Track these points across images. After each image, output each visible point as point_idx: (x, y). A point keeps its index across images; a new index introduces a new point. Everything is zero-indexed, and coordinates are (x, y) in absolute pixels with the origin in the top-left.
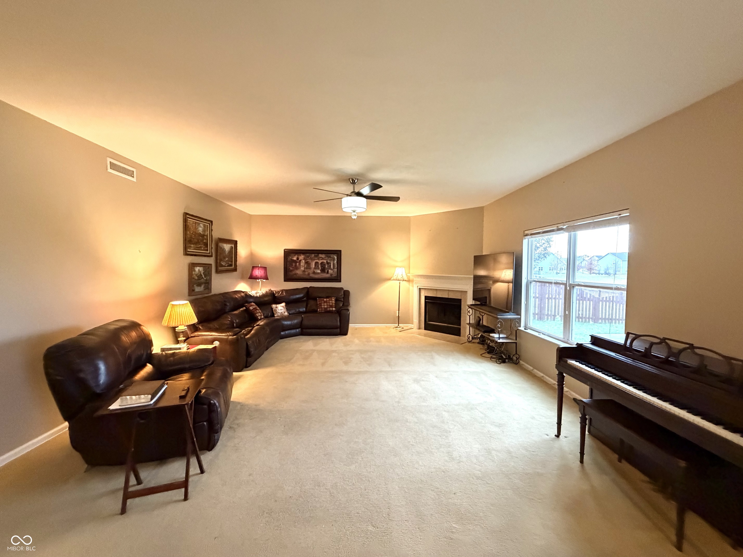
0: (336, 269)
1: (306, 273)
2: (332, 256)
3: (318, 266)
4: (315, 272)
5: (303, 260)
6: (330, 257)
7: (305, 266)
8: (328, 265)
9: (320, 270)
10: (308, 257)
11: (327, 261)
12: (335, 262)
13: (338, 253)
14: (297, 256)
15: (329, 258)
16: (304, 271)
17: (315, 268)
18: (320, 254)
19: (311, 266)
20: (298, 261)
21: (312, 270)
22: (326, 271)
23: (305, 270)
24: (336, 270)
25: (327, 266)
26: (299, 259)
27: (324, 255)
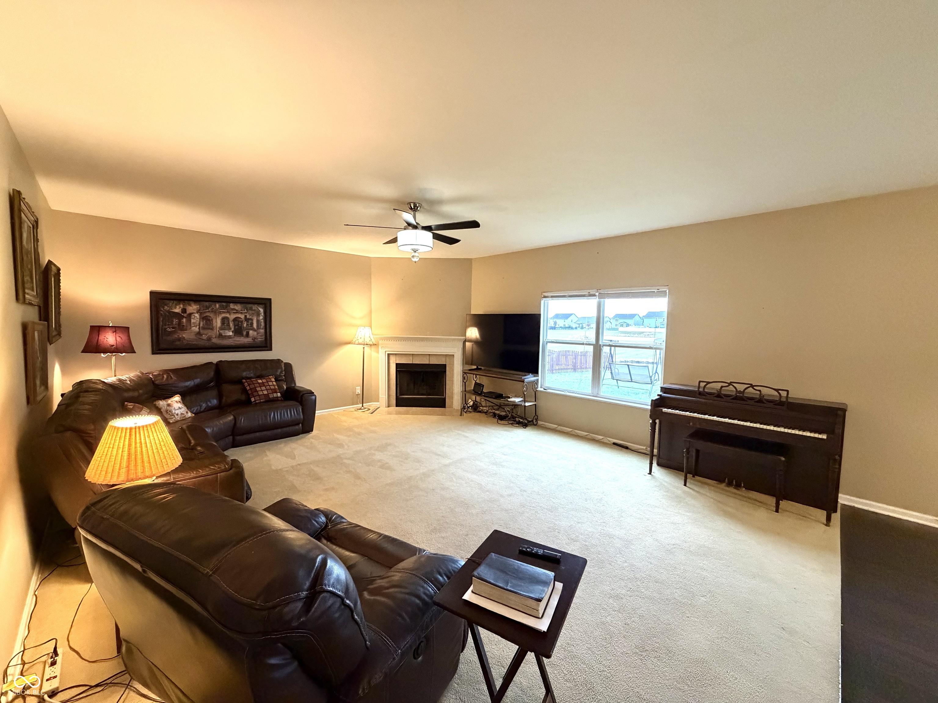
0: (262, 329)
1: (204, 337)
2: (255, 307)
3: (228, 325)
4: (223, 335)
5: (197, 313)
6: (251, 309)
7: (201, 325)
8: (247, 322)
9: (232, 332)
10: (207, 308)
11: (246, 316)
12: (261, 318)
13: (266, 303)
14: (182, 306)
15: (250, 312)
16: (199, 333)
17: (221, 329)
18: (231, 304)
19: (214, 324)
20: (185, 315)
21: (216, 332)
22: (245, 333)
23: (201, 331)
24: (262, 331)
25: (245, 325)
26: (188, 312)
27: (239, 305)
